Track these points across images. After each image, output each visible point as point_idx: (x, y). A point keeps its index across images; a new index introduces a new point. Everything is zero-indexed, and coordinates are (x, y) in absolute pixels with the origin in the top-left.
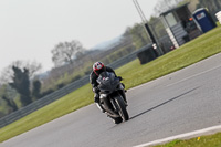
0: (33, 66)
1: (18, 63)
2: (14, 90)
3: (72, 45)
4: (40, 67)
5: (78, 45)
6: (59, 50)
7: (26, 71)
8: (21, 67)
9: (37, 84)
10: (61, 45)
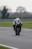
1: (6, 6)
2: (1, 13)
3: (23, 9)
5: (25, 9)
6: (19, 8)
7: (7, 10)
8: (6, 8)
9: (8, 14)
10: (20, 7)
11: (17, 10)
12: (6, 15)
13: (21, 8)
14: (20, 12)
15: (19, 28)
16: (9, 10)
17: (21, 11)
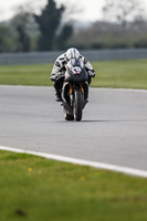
11: (105, 9)
12: (58, 32)
14: (119, 17)
15: (79, 89)
16: (72, 12)
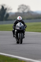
0: (9, 8)
3: (27, 7)
4: (11, 10)
6: (22, 7)
7: (6, 9)
8: (5, 7)
9: (8, 15)
10: (23, 5)
11: (19, 9)
12: (5, 16)
13: (24, 7)
17: (24, 10)
